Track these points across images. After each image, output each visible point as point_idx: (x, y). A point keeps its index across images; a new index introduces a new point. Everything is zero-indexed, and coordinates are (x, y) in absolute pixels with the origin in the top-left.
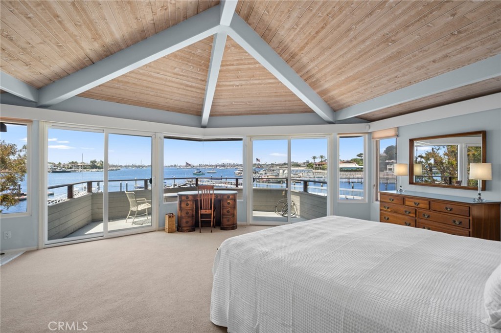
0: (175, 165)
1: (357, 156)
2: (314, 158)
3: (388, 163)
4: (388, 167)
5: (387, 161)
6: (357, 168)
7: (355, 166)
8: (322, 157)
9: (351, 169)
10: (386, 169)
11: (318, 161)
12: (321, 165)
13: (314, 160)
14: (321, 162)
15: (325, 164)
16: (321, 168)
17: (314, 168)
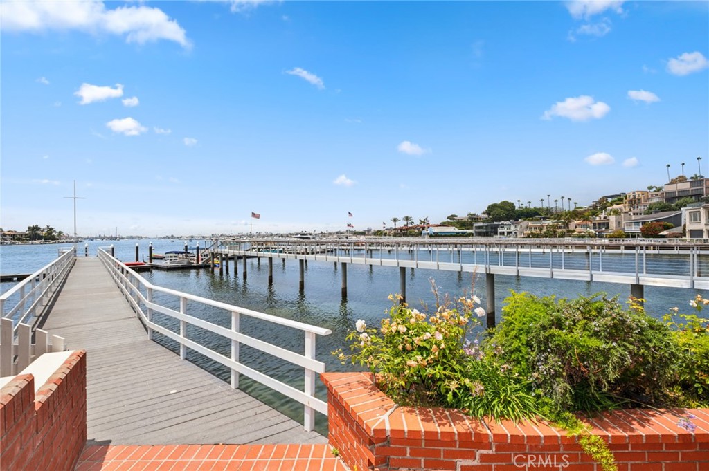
0: (172, 236)
1: (448, 218)
2: (395, 220)
3: (498, 226)
4: (499, 230)
5: (496, 223)
6: (458, 233)
7: (454, 231)
8: (407, 218)
9: (449, 234)
10: (496, 233)
11: (401, 224)
12: (404, 230)
13: (393, 223)
14: (405, 225)
15: (410, 228)
16: (405, 235)
17: (395, 235)
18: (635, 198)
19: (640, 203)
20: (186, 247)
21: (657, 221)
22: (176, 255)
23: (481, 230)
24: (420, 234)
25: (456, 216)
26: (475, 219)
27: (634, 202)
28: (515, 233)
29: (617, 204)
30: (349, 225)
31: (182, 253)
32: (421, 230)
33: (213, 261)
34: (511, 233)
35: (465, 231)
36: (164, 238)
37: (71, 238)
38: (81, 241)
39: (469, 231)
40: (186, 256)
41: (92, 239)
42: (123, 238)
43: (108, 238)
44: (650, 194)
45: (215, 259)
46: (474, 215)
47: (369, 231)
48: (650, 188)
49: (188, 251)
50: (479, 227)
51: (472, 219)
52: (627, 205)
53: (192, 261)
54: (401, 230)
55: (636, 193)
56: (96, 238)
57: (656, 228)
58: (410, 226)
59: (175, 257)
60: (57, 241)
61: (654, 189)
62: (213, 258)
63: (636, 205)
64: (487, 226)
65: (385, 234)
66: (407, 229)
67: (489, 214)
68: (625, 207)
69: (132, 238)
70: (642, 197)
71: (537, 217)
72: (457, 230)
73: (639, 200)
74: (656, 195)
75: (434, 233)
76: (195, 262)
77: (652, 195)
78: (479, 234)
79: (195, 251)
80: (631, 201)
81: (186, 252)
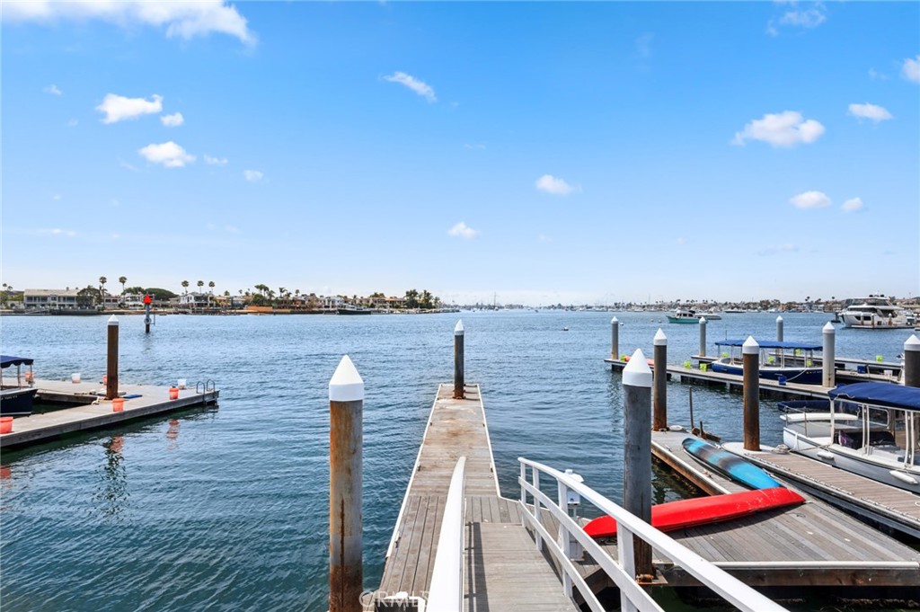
36: (549, 308)
37: (449, 306)
38: (458, 311)
41: (469, 308)
42: (501, 307)
43: (486, 307)
56: (473, 307)
60: (433, 310)
69: (511, 307)
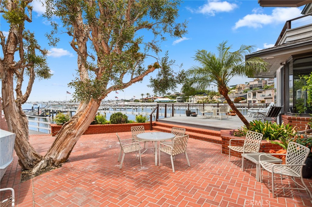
1: (167, 94)
2: (142, 95)
3: (187, 98)
4: (187, 100)
6: (170, 101)
7: (168, 100)
8: (148, 94)
9: (166, 102)
11: (145, 97)
12: (147, 99)
13: (142, 96)
14: (147, 97)
15: (149, 98)
16: (147, 102)
17: (142, 102)
18: (240, 86)
19: (241, 89)
20: (33, 107)
21: (240, 97)
22: (28, 111)
23: (179, 100)
24: (153, 101)
25: (171, 93)
26: (178, 95)
27: (239, 89)
28: (193, 101)
29: (234, 89)
30: (116, 97)
31: (30, 110)
32: (154, 99)
33: (46, 114)
34: (192, 101)
35: (173, 100)
39: (175, 100)
40: (33, 111)
44: (245, 85)
45: (47, 113)
46: (178, 93)
47: (132, 100)
48: (246, 83)
49: (34, 109)
50: (179, 99)
51: (177, 95)
52: (237, 90)
53: (36, 114)
54: (145, 99)
55: (240, 85)
57: (239, 100)
58: (149, 97)
59: (27, 112)
61: (248, 83)
62: (46, 112)
63: (240, 90)
64: (182, 98)
65: (139, 101)
66: (148, 99)
67: (184, 93)
68: (236, 91)
70: (242, 87)
71: (204, 94)
72: (170, 100)
73: (241, 88)
74: (247, 86)
75: (159, 101)
76: (37, 114)
77: (246, 86)
78: (179, 102)
79: (37, 109)
80: (238, 88)
81: (33, 109)
